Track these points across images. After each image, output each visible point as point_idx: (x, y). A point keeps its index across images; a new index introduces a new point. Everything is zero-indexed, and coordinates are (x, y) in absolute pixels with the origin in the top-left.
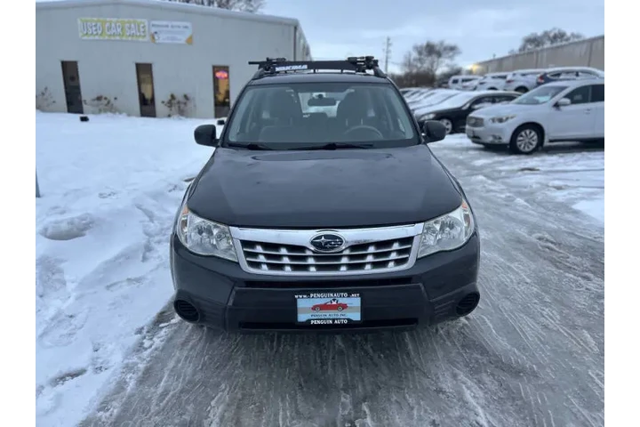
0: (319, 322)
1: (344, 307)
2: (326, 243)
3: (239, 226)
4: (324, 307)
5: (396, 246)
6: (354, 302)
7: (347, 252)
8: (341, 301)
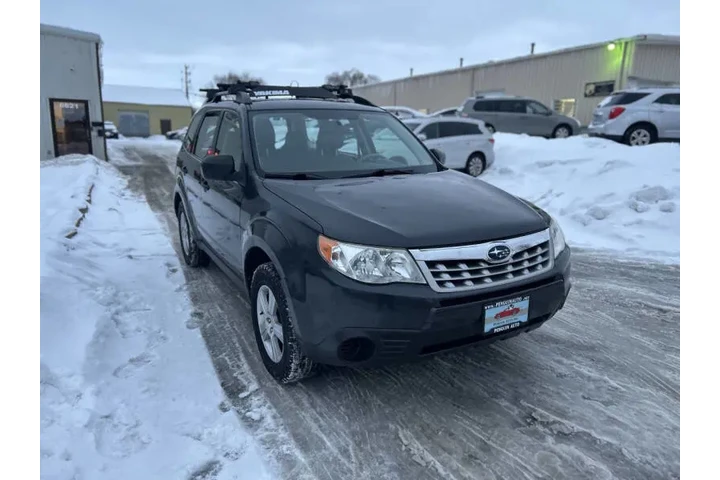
0: (500, 329)
1: (517, 310)
2: (499, 254)
3: (419, 248)
4: (503, 314)
5: (540, 251)
6: (523, 304)
7: (511, 261)
8: (516, 305)
